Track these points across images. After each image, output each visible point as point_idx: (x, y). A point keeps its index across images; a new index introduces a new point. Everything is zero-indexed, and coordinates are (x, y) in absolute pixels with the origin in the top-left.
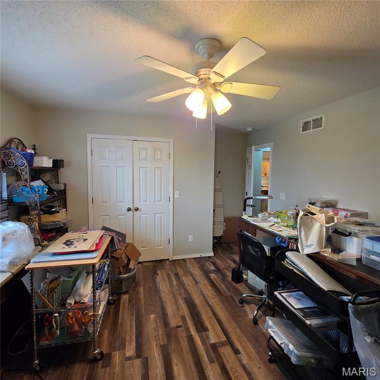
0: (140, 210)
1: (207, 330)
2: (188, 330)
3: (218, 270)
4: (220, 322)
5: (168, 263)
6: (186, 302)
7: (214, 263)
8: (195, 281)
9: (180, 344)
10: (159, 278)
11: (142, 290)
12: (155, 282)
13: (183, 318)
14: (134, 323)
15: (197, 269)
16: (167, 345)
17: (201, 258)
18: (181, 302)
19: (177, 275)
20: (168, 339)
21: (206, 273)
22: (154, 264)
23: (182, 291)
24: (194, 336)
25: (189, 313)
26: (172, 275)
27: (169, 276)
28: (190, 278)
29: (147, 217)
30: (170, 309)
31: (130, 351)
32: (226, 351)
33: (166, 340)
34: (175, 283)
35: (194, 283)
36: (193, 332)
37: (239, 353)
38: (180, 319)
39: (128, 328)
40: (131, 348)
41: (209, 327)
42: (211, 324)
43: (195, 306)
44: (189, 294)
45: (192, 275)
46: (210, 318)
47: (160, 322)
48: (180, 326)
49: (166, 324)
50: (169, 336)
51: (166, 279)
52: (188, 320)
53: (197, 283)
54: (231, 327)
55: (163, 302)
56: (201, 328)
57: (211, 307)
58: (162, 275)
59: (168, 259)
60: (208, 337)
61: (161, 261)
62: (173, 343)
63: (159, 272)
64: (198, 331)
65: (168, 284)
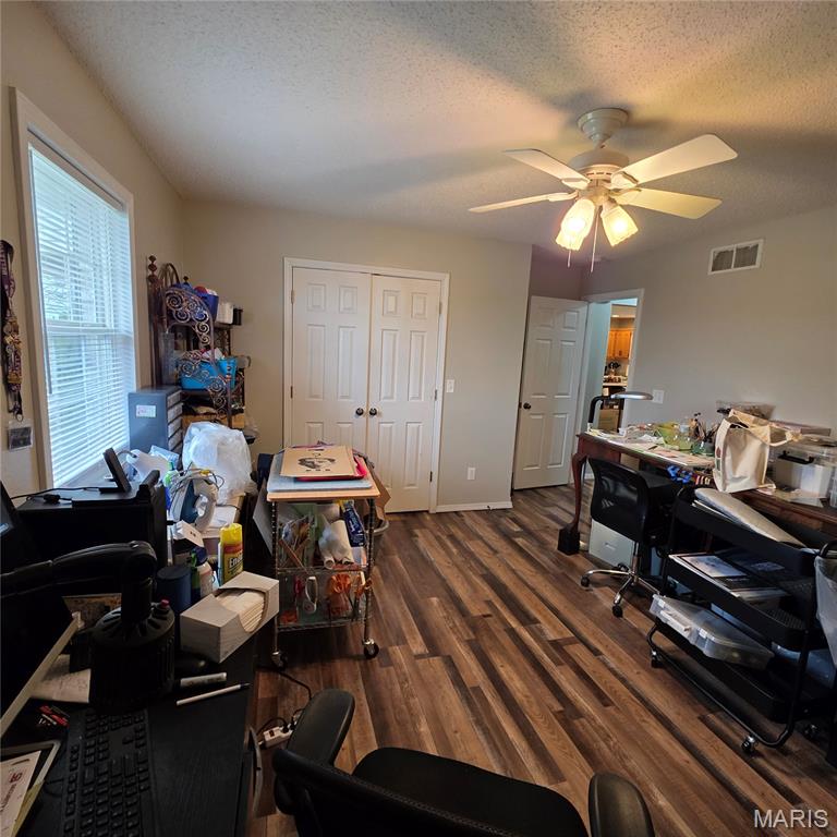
0: (380, 414)
1: (536, 621)
2: (504, 621)
3: (528, 533)
4: (556, 612)
5: (428, 517)
6: (487, 581)
7: (515, 520)
8: (492, 549)
9: (497, 640)
10: (422, 543)
11: (398, 560)
12: (417, 549)
13: (489, 603)
14: (406, 608)
15: (489, 529)
16: (477, 640)
17: (488, 511)
18: (478, 580)
19: (452, 537)
20: (474, 633)
21: (508, 537)
22: (403, 518)
23: (473, 564)
24: (518, 630)
25: (497, 598)
26: (444, 538)
27: (438, 538)
28: (480, 542)
29: (391, 428)
30: (461, 591)
31: (418, 647)
32: (577, 651)
33: (471, 633)
34: (454, 550)
35: (491, 552)
36: (514, 624)
37: (601, 654)
38: (484, 605)
39: (400, 615)
40: (416, 643)
41: (539, 617)
42: (540, 613)
43: (504, 587)
44: (486, 569)
45: (481, 538)
46: (536, 605)
47: (452, 608)
48: (489, 616)
49: (463, 612)
50: (474, 629)
51: (436, 543)
52: (499, 608)
53: (496, 552)
54: (577, 619)
55: (444, 580)
56: (526, 619)
57: (533, 590)
58: (424, 536)
59: (427, 511)
60: (541, 631)
61: (414, 514)
62: (485, 638)
63: (417, 532)
64: (523, 623)
65: (443, 552)
